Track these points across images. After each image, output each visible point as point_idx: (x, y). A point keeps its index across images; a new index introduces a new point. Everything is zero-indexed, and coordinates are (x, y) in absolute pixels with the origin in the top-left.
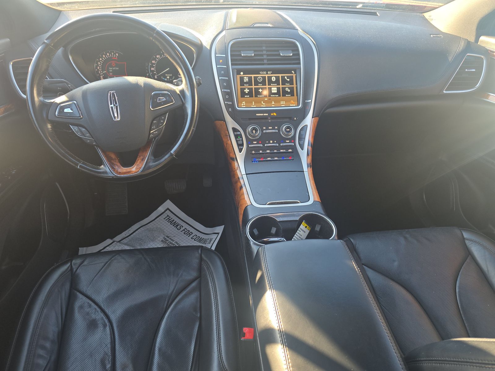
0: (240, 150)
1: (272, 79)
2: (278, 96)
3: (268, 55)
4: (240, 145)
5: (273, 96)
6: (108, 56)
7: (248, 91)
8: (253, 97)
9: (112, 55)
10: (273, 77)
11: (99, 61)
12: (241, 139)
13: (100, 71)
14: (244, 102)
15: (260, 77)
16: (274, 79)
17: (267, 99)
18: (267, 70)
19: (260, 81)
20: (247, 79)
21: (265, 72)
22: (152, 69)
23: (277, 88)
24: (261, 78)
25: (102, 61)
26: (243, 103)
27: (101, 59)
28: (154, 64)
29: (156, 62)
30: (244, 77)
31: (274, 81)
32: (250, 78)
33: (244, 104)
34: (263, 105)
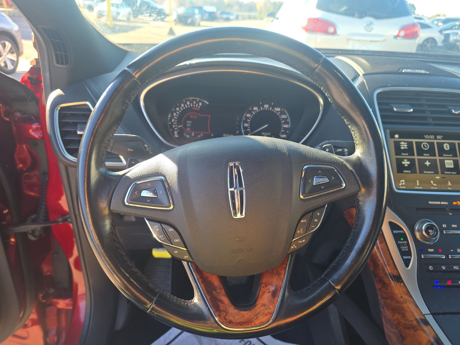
0: (407, 263)
1: (445, 147)
2: (456, 173)
3: (432, 112)
4: (405, 254)
5: (448, 173)
6: (187, 105)
7: (409, 163)
8: (416, 173)
9: (193, 105)
10: (445, 145)
11: (176, 111)
12: (406, 242)
13: (175, 125)
14: (403, 181)
15: (425, 143)
16: (447, 147)
17: (438, 178)
18: (435, 134)
19: (426, 149)
20: (406, 146)
21: (432, 137)
22: (246, 125)
23: (454, 160)
24: (427, 145)
25: (178, 111)
26: (401, 181)
27: (178, 109)
28: (248, 118)
29: (251, 115)
30: (401, 142)
31: (448, 149)
32: (410, 144)
33: (404, 184)
34: (434, 186)
